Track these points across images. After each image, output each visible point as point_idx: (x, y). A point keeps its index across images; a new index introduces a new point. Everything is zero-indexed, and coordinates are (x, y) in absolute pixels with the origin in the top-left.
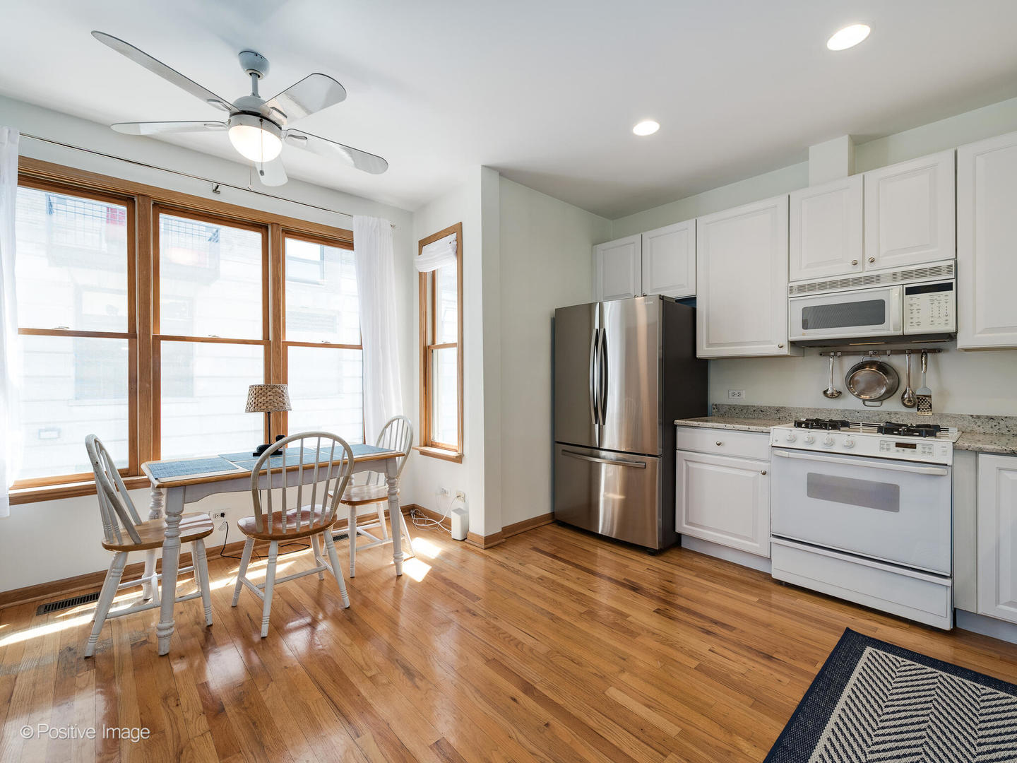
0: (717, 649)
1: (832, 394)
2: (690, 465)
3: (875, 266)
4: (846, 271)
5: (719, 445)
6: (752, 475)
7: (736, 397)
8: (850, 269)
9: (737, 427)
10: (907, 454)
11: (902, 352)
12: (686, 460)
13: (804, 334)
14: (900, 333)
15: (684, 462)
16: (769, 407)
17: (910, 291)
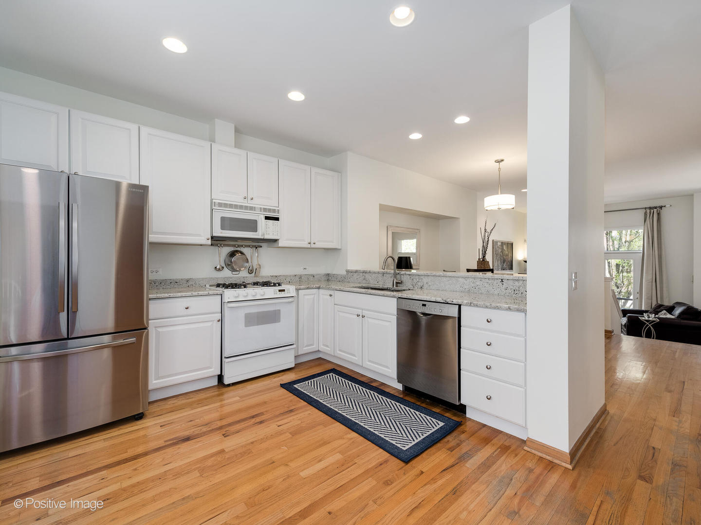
0: (279, 423)
1: (219, 269)
2: (160, 330)
3: (253, 202)
4: (240, 201)
5: (187, 308)
6: (209, 324)
7: (154, 273)
8: (242, 200)
9: (183, 294)
10: (282, 294)
11: (249, 246)
12: (155, 327)
13: (221, 233)
14: (263, 238)
15: (154, 329)
16: (182, 279)
17: (267, 218)
